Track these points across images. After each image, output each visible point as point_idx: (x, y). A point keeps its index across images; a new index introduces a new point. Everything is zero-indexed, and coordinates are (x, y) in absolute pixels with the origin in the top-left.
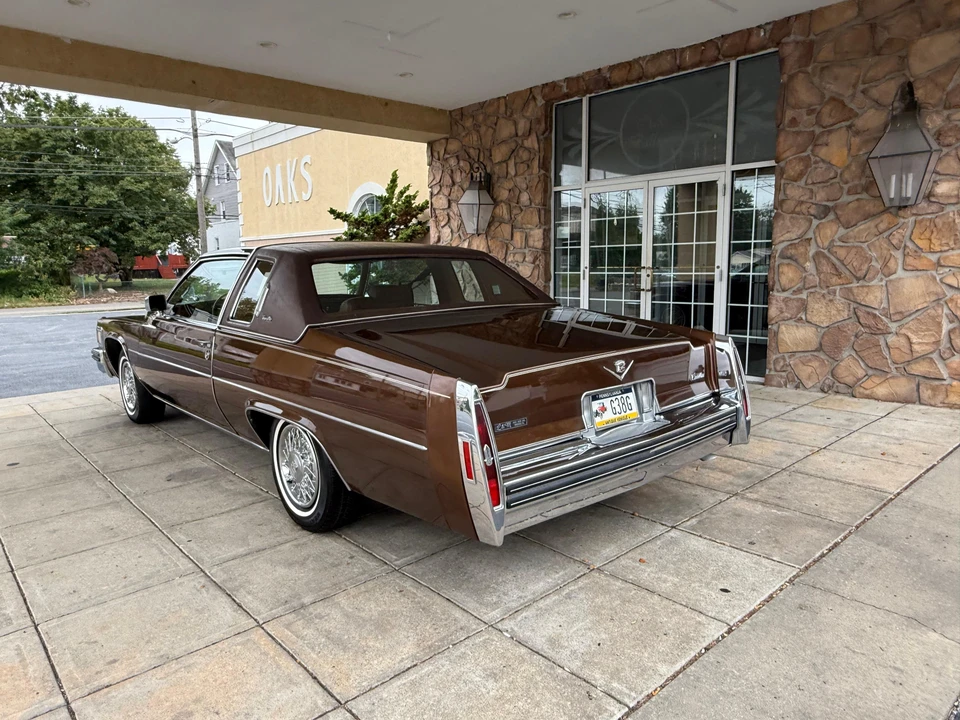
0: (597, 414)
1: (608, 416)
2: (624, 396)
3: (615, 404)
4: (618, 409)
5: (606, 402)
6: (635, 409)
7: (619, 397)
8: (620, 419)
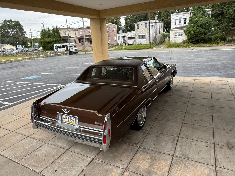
0: (64, 118)
1: (67, 120)
2: (73, 118)
3: (69, 118)
4: (70, 120)
5: (68, 117)
6: (74, 122)
7: (71, 117)
8: (70, 122)
